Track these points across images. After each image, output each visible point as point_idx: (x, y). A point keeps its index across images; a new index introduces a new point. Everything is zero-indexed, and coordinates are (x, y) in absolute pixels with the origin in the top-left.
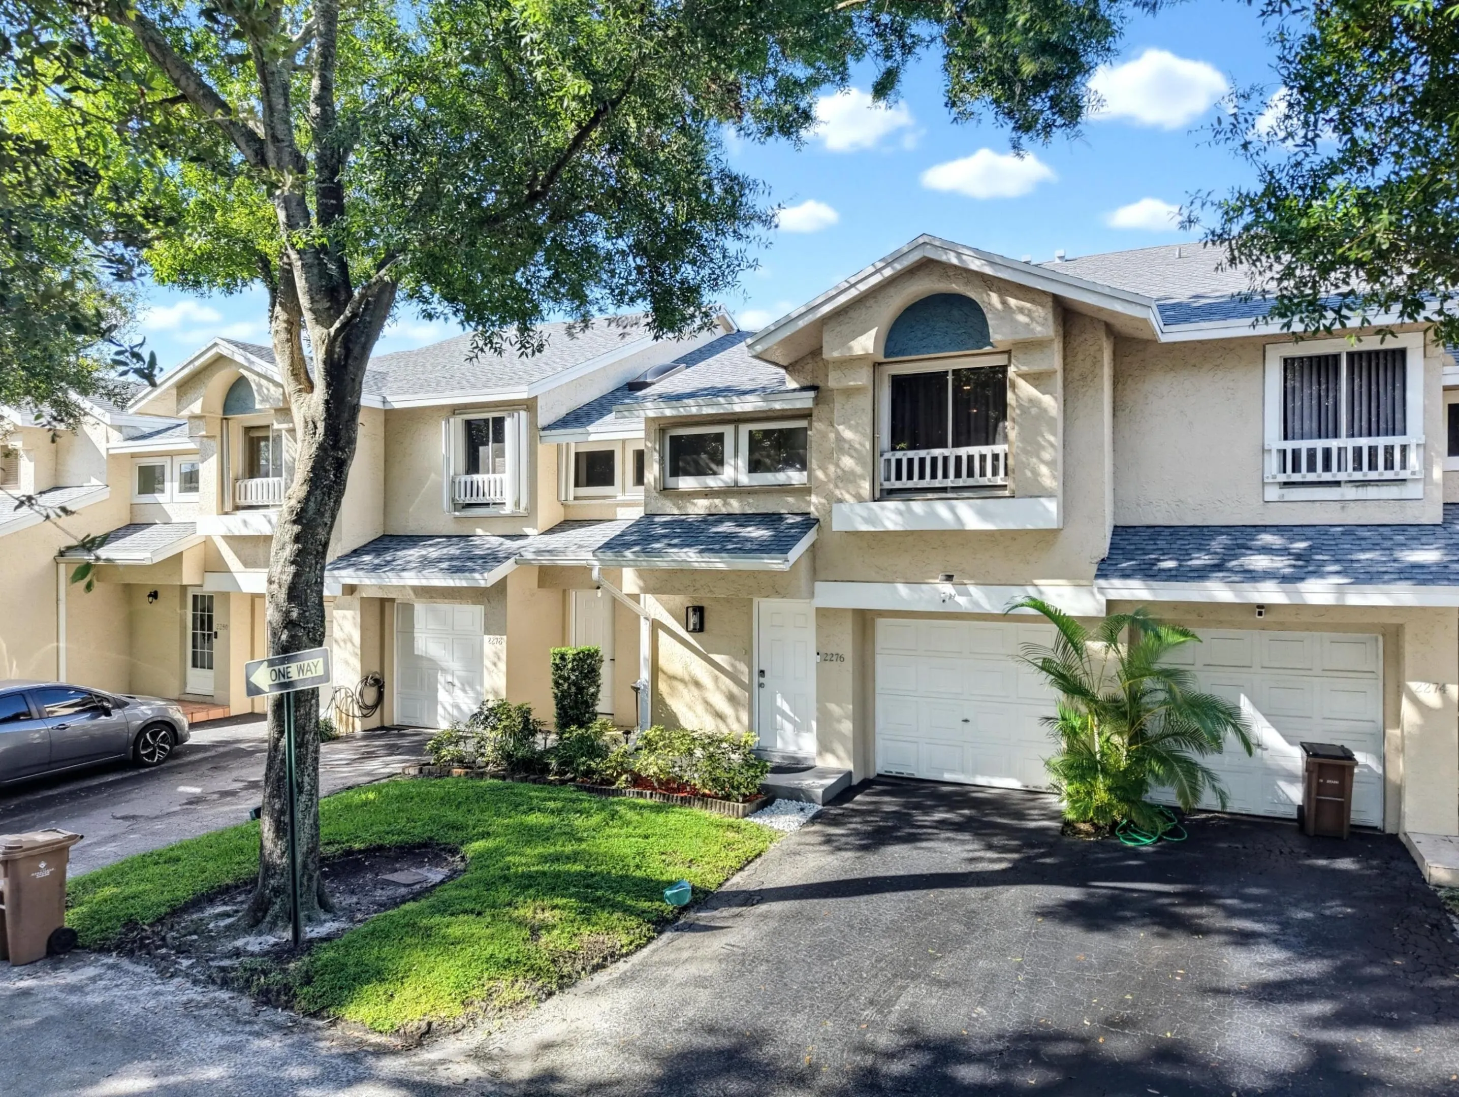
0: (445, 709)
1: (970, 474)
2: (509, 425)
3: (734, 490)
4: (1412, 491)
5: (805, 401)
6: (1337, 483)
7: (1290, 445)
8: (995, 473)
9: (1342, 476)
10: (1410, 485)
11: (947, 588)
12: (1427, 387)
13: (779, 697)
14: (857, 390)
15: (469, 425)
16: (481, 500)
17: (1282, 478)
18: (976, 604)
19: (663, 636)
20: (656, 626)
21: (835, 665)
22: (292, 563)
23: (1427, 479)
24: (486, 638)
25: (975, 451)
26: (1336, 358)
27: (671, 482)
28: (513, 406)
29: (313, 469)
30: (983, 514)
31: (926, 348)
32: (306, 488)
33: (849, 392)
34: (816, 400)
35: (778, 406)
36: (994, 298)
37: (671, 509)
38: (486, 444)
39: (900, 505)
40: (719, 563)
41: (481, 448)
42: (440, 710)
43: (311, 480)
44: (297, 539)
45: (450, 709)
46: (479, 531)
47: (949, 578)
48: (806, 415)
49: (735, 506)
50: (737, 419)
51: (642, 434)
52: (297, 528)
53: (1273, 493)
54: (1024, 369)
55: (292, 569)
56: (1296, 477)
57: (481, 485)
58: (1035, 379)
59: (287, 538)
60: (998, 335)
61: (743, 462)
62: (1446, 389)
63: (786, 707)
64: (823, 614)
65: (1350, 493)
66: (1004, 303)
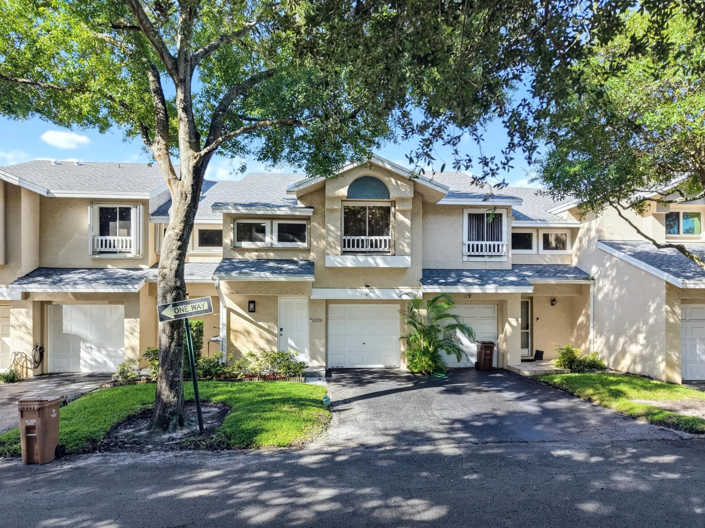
0: (85, 361)
1: (376, 247)
2: (133, 212)
3: (271, 249)
4: (504, 259)
5: (309, 212)
6: (483, 256)
7: (471, 243)
8: (385, 246)
9: (485, 254)
10: (503, 257)
11: (367, 290)
12: (508, 226)
13: (289, 339)
14: (336, 210)
15: (102, 211)
16: (112, 249)
17: (469, 254)
18: (377, 296)
19: (232, 315)
20: (229, 310)
21: (318, 323)
22: (177, 259)
23: (508, 256)
24: (126, 320)
25: (378, 238)
26: (483, 215)
27: (238, 244)
28: (136, 202)
29: (186, 216)
30: (385, 261)
31: (363, 197)
32: (182, 224)
33: (332, 211)
34: (314, 213)
35: (297, 213)
36: (393, 180)
37: (238, 257)
38: (115, 220)
39: (353, 257)
40: (282, 278)
41: (111, 223)
42: (82, 362)
43: (185, 221)
44: (179, 248)
45: (89, 362)
46: (109, 266)
47: (367, 286)
48: (308, 218)
49: (272, 255)
50: (272, 218)
51: (221, 222)
52: (180, 243)
53: (465, 259)
54: (402, 208)
55: (177, 262)
56: (473, 254)
57: (112, 242)
58: (403, 212)
59: (174, 247)
60: (393, 195)
61: (275, 238)
62: (513, 228)
63: (293, 344)
64: (313, 302)
65: (487, 259)
66: (396, 183)
